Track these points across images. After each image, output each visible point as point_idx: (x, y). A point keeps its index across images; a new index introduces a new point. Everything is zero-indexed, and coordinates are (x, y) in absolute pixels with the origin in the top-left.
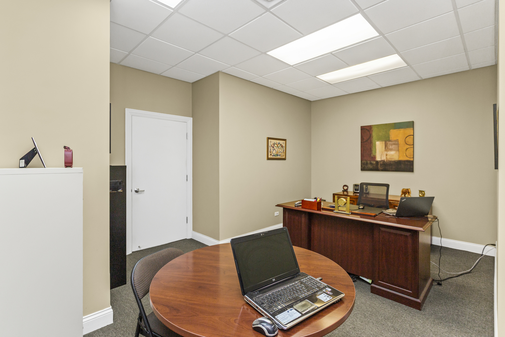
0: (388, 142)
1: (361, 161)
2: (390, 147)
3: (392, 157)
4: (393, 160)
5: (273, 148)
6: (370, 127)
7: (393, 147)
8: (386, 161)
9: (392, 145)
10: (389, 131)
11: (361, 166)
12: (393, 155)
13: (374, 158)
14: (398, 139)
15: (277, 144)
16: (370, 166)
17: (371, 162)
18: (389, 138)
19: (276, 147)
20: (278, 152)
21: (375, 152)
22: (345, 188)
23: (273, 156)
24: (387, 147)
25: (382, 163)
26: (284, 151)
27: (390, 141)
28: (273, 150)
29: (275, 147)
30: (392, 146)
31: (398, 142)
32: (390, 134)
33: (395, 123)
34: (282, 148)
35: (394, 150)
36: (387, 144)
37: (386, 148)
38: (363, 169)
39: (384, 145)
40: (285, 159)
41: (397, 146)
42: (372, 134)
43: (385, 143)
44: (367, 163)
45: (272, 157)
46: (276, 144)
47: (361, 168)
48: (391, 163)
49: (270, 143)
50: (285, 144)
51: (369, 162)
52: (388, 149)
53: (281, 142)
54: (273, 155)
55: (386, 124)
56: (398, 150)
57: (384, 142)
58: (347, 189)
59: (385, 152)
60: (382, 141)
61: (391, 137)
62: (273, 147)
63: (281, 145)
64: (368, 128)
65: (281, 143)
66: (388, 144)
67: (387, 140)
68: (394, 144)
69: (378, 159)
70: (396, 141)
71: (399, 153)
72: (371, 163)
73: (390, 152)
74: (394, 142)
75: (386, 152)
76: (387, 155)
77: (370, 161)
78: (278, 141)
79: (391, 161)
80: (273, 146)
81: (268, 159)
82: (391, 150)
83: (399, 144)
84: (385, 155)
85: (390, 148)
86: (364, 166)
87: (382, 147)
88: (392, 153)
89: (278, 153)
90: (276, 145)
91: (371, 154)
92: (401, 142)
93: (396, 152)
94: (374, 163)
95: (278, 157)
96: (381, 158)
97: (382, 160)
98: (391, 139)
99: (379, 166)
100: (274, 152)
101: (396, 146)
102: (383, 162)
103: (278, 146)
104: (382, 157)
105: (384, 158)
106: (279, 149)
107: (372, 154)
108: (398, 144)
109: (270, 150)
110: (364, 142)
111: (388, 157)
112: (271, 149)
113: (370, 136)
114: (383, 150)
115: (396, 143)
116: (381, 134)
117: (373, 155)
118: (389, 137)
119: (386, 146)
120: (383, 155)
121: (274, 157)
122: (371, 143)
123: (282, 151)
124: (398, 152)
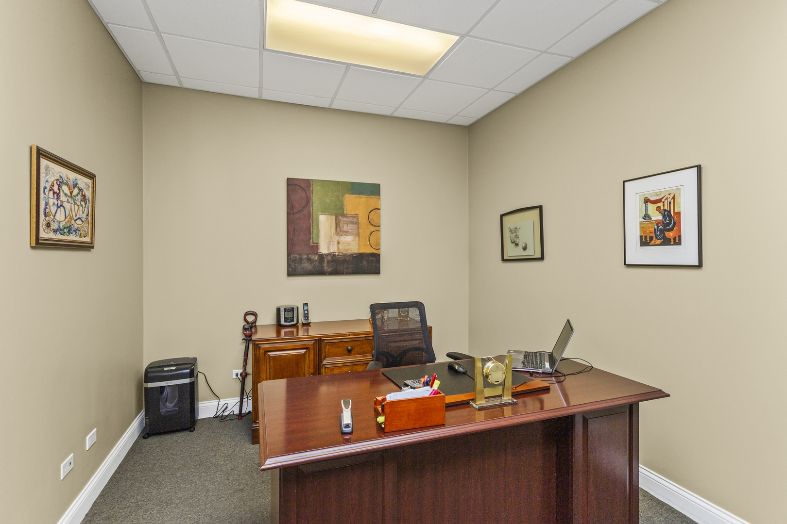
0: (340, 218)
1: (289, 255)
2: (345, 228)
3: (349, 247)
4: (349, 252)
5: (58, 198)
6: (308, 183)
7: (349, 228)
8: (338, 255)
9: (347, 224)
10: (344, 196)
11: (289, 265)
12: (350, 244)
13: (316, 247)
14: (357, 213)
15: (71, 183)
16: (307, 266)
17: (310, 256)
18: (343, 210)
19: (66, 195)
20: (71, 218)
21: (318, 236)
22: (250, 318)
23: (55, 231)
24: (340, 227)
25: (330, 258)
26: (87, 215)
27: (344, 216)
28: (58, 207)
29: (63, 198)
30: (348, 226)
31: (358, 219)
32: (345, 203)
33: (353, 183)
34: (83, 203)
35: (352, 234)
36: (340, 221)
37: (338, 229)
38: (292, 272)
39: (335, 222)
40: (88, 247)
41: (356, 226)
42: (310, 197)
43: (336, 219)
44: (301, 259)
45: (51, 236)
46: (67, 185)
47: (288, 271)
48: (346, 260)
49: (47, 174)
50: (90, 189)
51: (305, 257)
52: (340, 230)
53: (83, 181)
54: (54, 226)
55: (338, 182)
56: (358, 235)
57: (334, 217)
58: (255, 321)
59: (336, 236)
60: (331, 215)
61: (345, 208)
62: (58, 194)
63: (80, 190)
64: (303, 186)
65: (81, 185)
66: (342, 222)
67: (339, 214)
68: (352, 223)
69: (323, 250)
70: (355, 217)
71: (359, 240)
72: (309, 260)
73: (344, 236)
74: (351, 219)
75: (337, 238)
76: (338, 243)
77: (308, 255)
78: (72, 176)
79: (346, 254)
80: (56, 188)
81: (39, 244)
82: (346, 233)
83: (359, 222)
84: (336, 243)
85: (345, 230)
86: (295, 266)
87: (331, 226)
88: (348, 239)
89: (73, 222)
90: (65, 188)
91: (310, 238)
92: (363, 219)
93: (355, 238)
94: (316, 258)
95: (72, 237)
96: (328, 248)
97: (330, 252)
98: (345, 212)
99: (325, 264)
100: (60, 216)
101: (354, 226)
102: (332, 257)
103: (71, 193)
104: (331, 247)
105: (334, 249)
106: (76, 207)
107: (311, 241)
108: (357, 223)
109: (47, 204)
110: (294, 214)
111: (341, 247)
112: (51, 202)
113: (308, 201)
114: (332, 234)
115: (355, 220)
116: (327, 200)
117: (313, 243)
118: (342, 208)
119: (337, 225)
120: (331, 242)
121: (59, 237)
122: (309, 216)
123: (85, 215)
124: (357, 239)
